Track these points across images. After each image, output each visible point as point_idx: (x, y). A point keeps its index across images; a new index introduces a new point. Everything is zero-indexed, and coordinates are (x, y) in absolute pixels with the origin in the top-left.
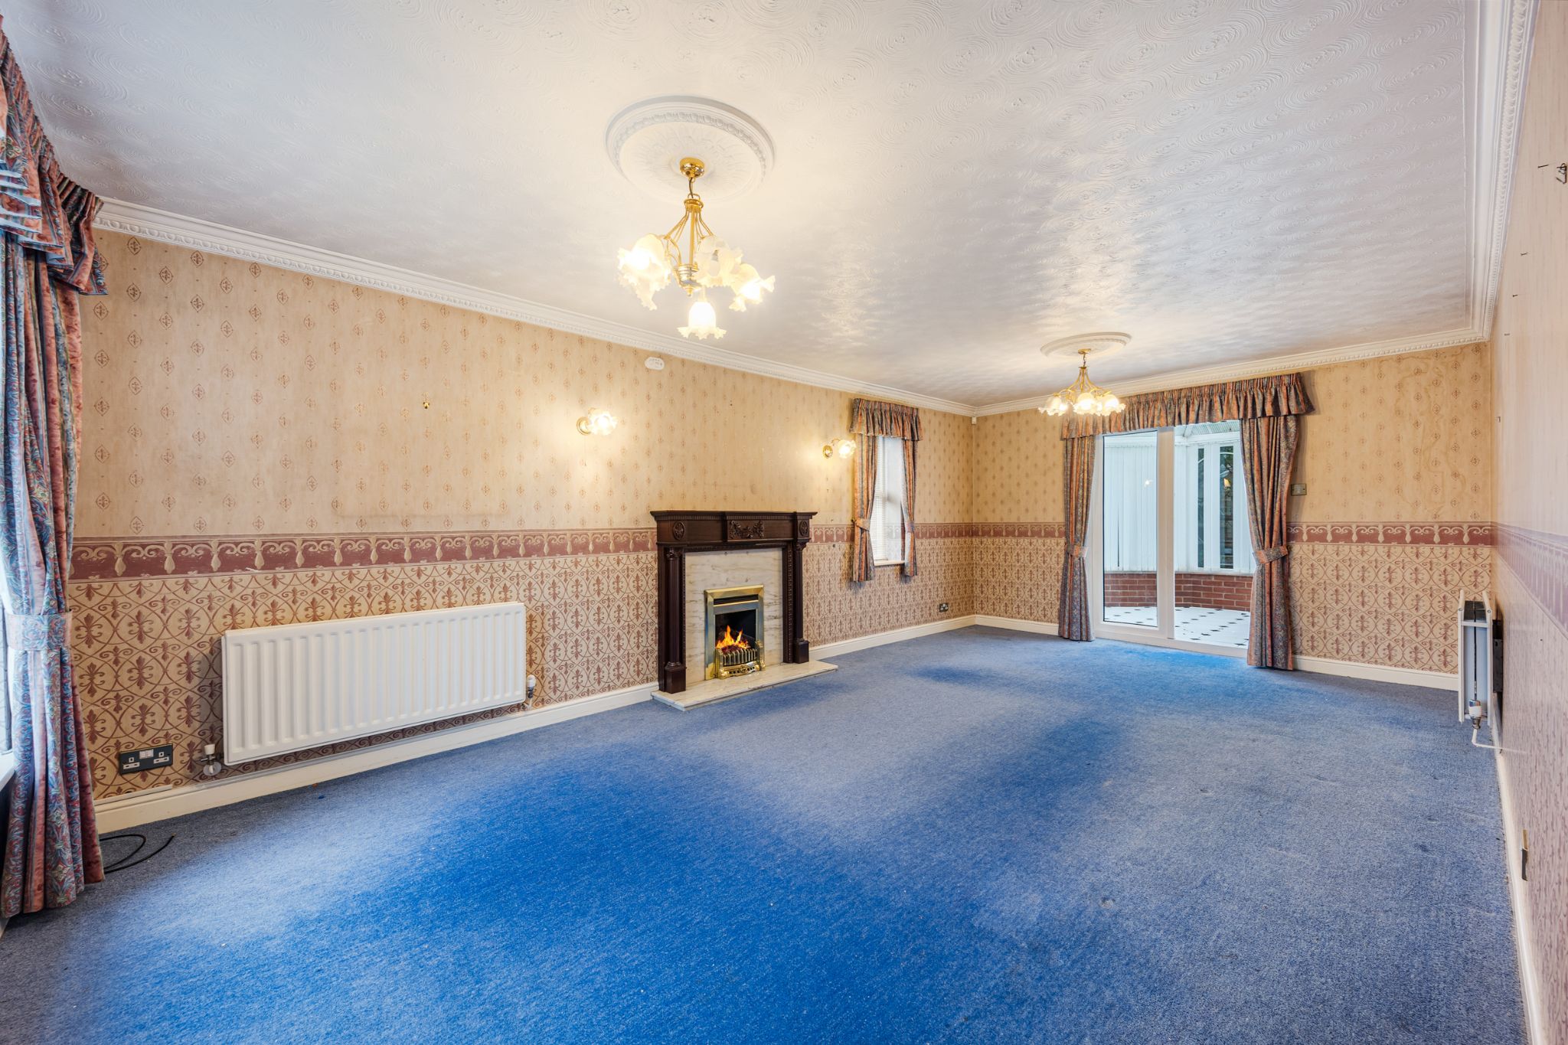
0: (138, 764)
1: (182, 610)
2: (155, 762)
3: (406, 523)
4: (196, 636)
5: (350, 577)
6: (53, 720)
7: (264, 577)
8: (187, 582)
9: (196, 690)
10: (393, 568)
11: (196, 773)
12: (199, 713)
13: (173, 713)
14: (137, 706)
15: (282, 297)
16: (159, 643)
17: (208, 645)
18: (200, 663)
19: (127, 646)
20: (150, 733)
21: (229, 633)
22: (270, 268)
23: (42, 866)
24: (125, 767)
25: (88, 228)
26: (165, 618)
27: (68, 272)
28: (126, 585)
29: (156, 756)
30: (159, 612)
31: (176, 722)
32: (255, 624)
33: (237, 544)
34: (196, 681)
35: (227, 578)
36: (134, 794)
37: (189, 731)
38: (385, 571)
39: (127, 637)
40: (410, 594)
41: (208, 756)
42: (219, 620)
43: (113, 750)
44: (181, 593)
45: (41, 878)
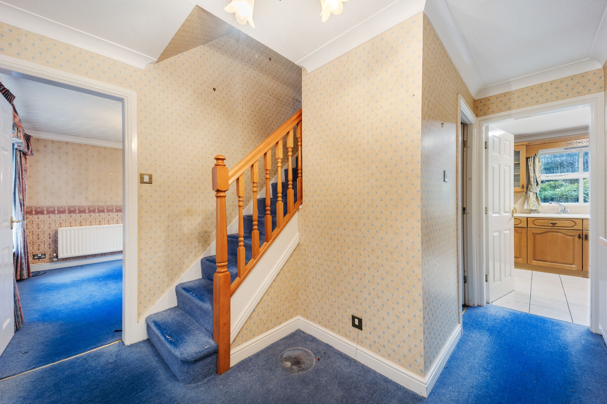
0: (38, 257)
1: (48, 223)
2: (42, 257)
3: (105, 203)
4: (52, 229)
5: (90, 216)
6: (22, 242)
7: (68, 215)
8: (49, 216)
9: (51, 241)
10: (102, 214)
11: (51, 261)
12: (52, 247)
13: (46, 246)
14: (37, 244)
15: (74, 149)
16: (43, 230)
17: (54, 231)
18: (52, 235)
19: (35, 231)
20: (40, 250)
21: (60, 228)
22: (71, 143)
23: (20, 270)
24: (34, 258)
25: (30, 143)
26: (44, 224)
27: (26, 152)
28: (35, 217)
29: (42, 256)
30: (43, 223)
31: (47, 248)
32: (66, 226)
33: (62, 208)
34: (51, 239)
35: (59, 216)
36: (36, 264)
37: (50, 251)
38: (100, 215)
39: (35, 228)
40: (106, 220)
41: (54, 256)
42: (57, 225)
43: (32, 254)
44: (48, 219)
45: (20, 273)
